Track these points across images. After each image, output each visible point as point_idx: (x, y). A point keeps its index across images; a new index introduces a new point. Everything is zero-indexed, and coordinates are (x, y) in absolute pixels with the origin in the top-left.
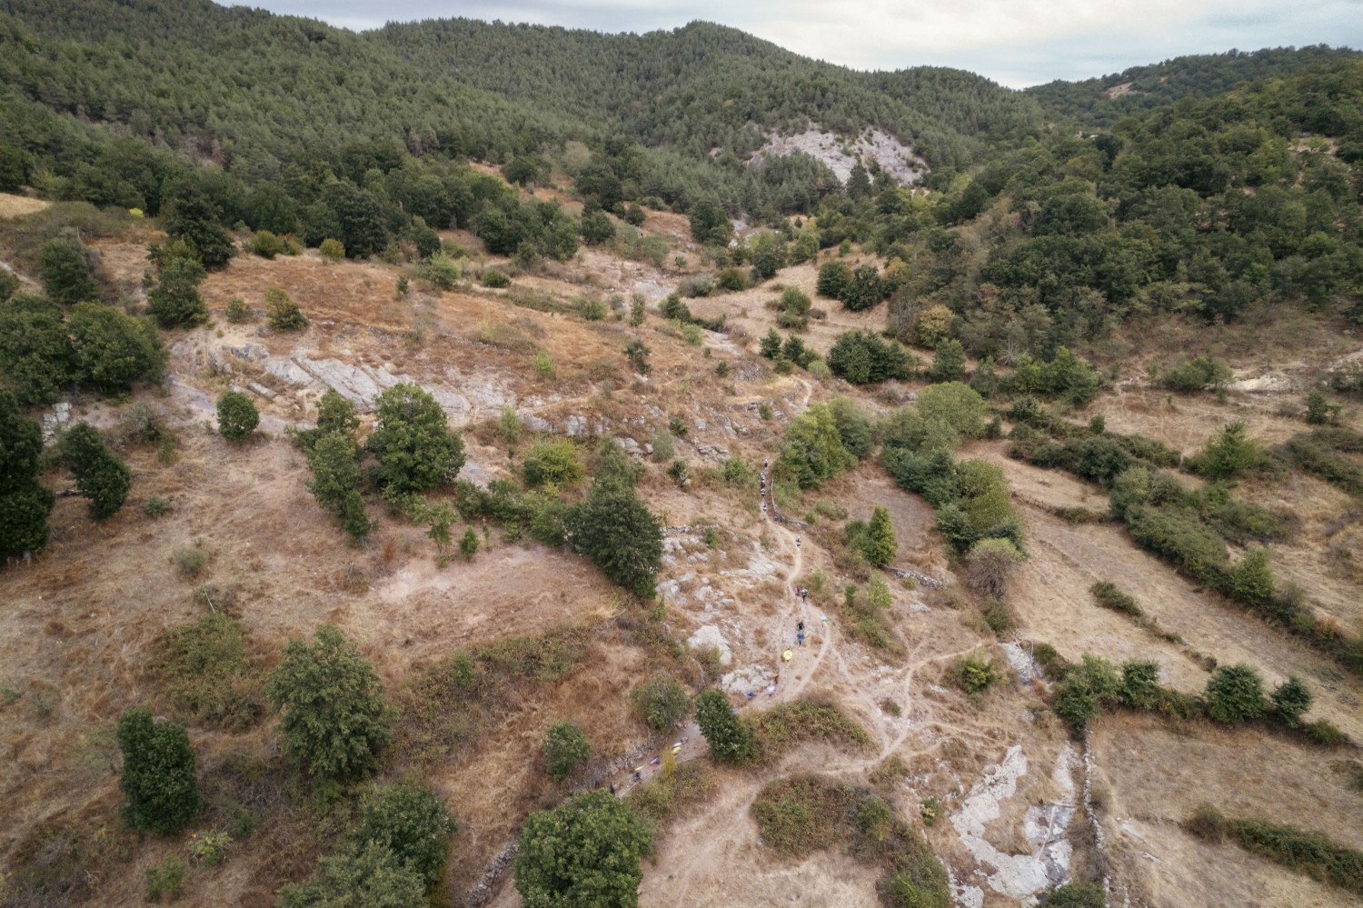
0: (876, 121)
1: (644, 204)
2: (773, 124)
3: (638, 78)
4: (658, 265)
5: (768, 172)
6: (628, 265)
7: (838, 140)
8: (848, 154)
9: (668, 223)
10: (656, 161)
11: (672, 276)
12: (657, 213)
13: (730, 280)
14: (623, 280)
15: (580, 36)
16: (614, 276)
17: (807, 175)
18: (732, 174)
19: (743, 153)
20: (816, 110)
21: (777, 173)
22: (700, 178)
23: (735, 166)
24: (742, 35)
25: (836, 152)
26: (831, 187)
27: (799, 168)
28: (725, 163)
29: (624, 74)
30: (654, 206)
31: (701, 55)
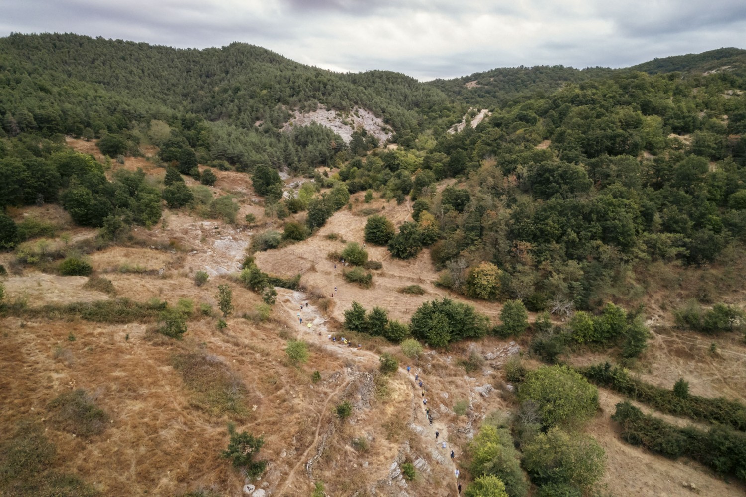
0: (359, 103)
1: (214, 166)
2: (295, 106)
3: (201, 76)
4: (232, 222)
5: (297, 137)
6: (207, 224)
7: (338, 115)
8: (346, 124)
9: (234, 181)
10: (220, 133)
11: (244, 230)
12: (225, 173)
13: (293, 232)
14: (204, 240)
15: (160, 49)
16: (195, 238)
17: (324, 139)
18: (273, 140)
19: (277, 123)
20: (322, 96)
21: (304, 138)
22: (253, 144)
23: (274, 133)
24: (266, 51)
25: (338, 122)
26: (340, 146)
27: (318, 135)
28: (266, 131)
29: (191, 73)
30: (222, 168)
31: (241, 63)
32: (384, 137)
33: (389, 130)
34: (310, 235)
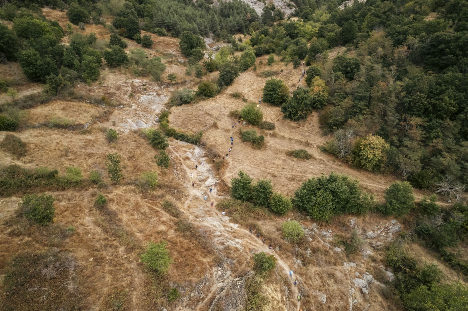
1: (154, 33)
4: (158, 80)
5: (222, 10)
6: (137, 81)
8: (260, 0)
9: (168, 45)
11: (167, 87)
12: (162, 38)
13: (205, 90)
14: (131, 96)
16: (125, 94)
17: (242, 12)
18: (204, 13)
21: (226, 11)
22: (187, 15)
23: (205, 7)
26: (254, 18)
27: (237, 8)
28: (200, 6)
30: (161, 34)
32: (288, 12)
33: (293, 6)
34: (219, 92)
